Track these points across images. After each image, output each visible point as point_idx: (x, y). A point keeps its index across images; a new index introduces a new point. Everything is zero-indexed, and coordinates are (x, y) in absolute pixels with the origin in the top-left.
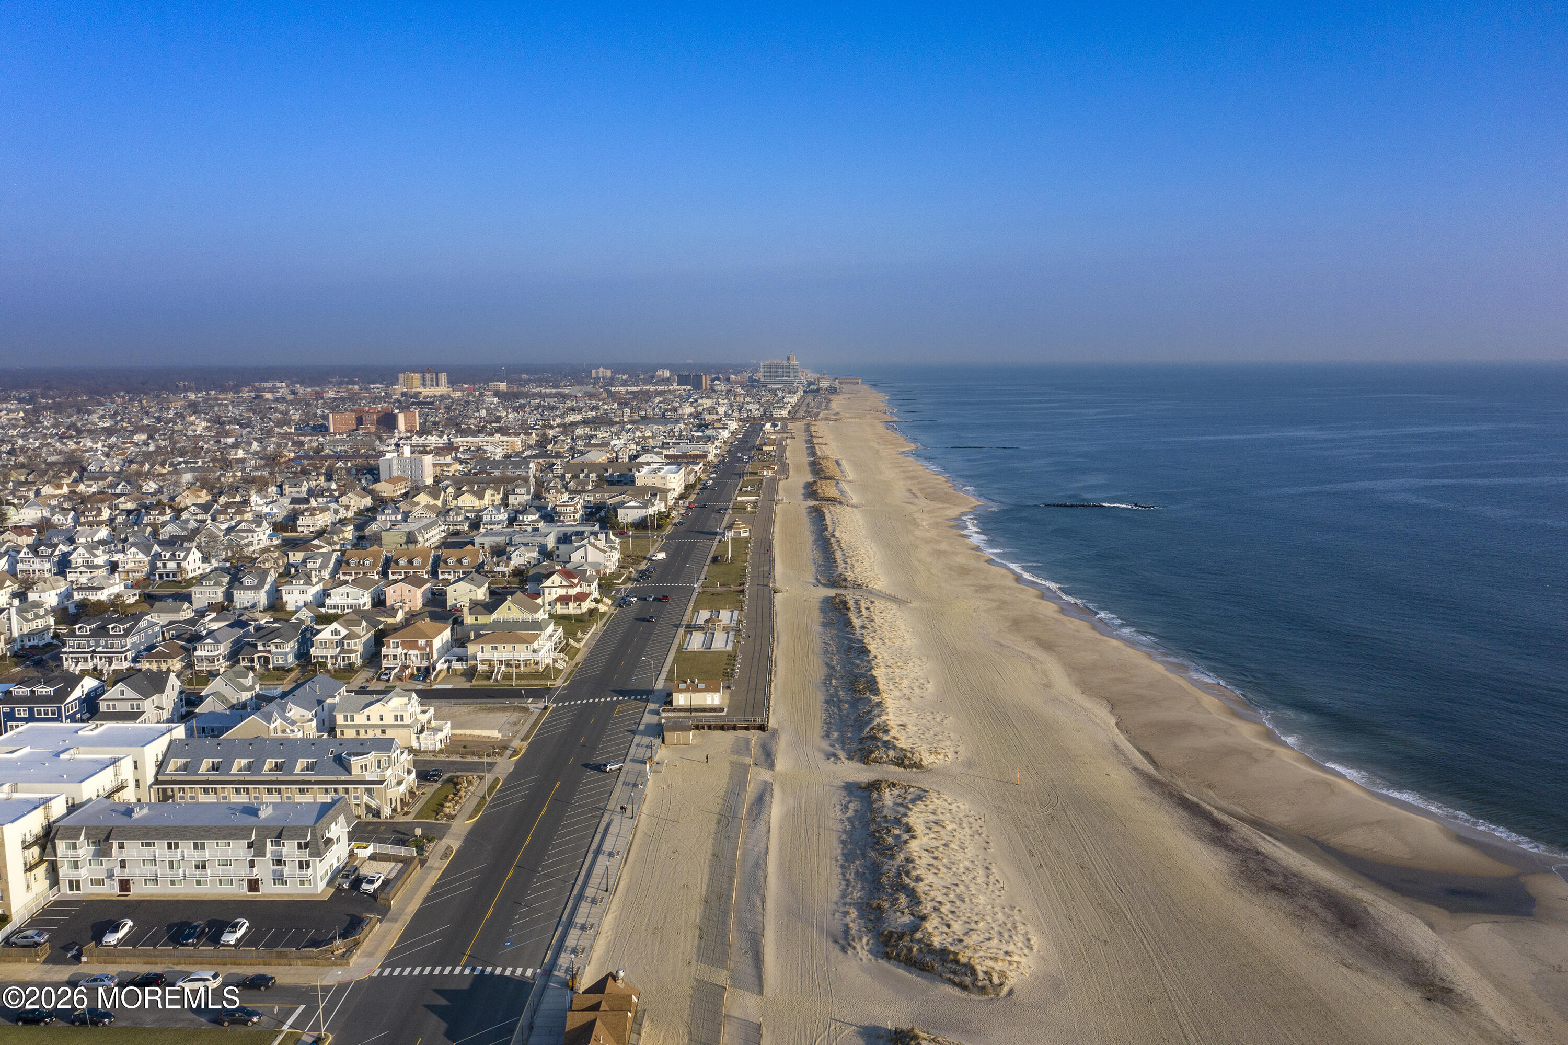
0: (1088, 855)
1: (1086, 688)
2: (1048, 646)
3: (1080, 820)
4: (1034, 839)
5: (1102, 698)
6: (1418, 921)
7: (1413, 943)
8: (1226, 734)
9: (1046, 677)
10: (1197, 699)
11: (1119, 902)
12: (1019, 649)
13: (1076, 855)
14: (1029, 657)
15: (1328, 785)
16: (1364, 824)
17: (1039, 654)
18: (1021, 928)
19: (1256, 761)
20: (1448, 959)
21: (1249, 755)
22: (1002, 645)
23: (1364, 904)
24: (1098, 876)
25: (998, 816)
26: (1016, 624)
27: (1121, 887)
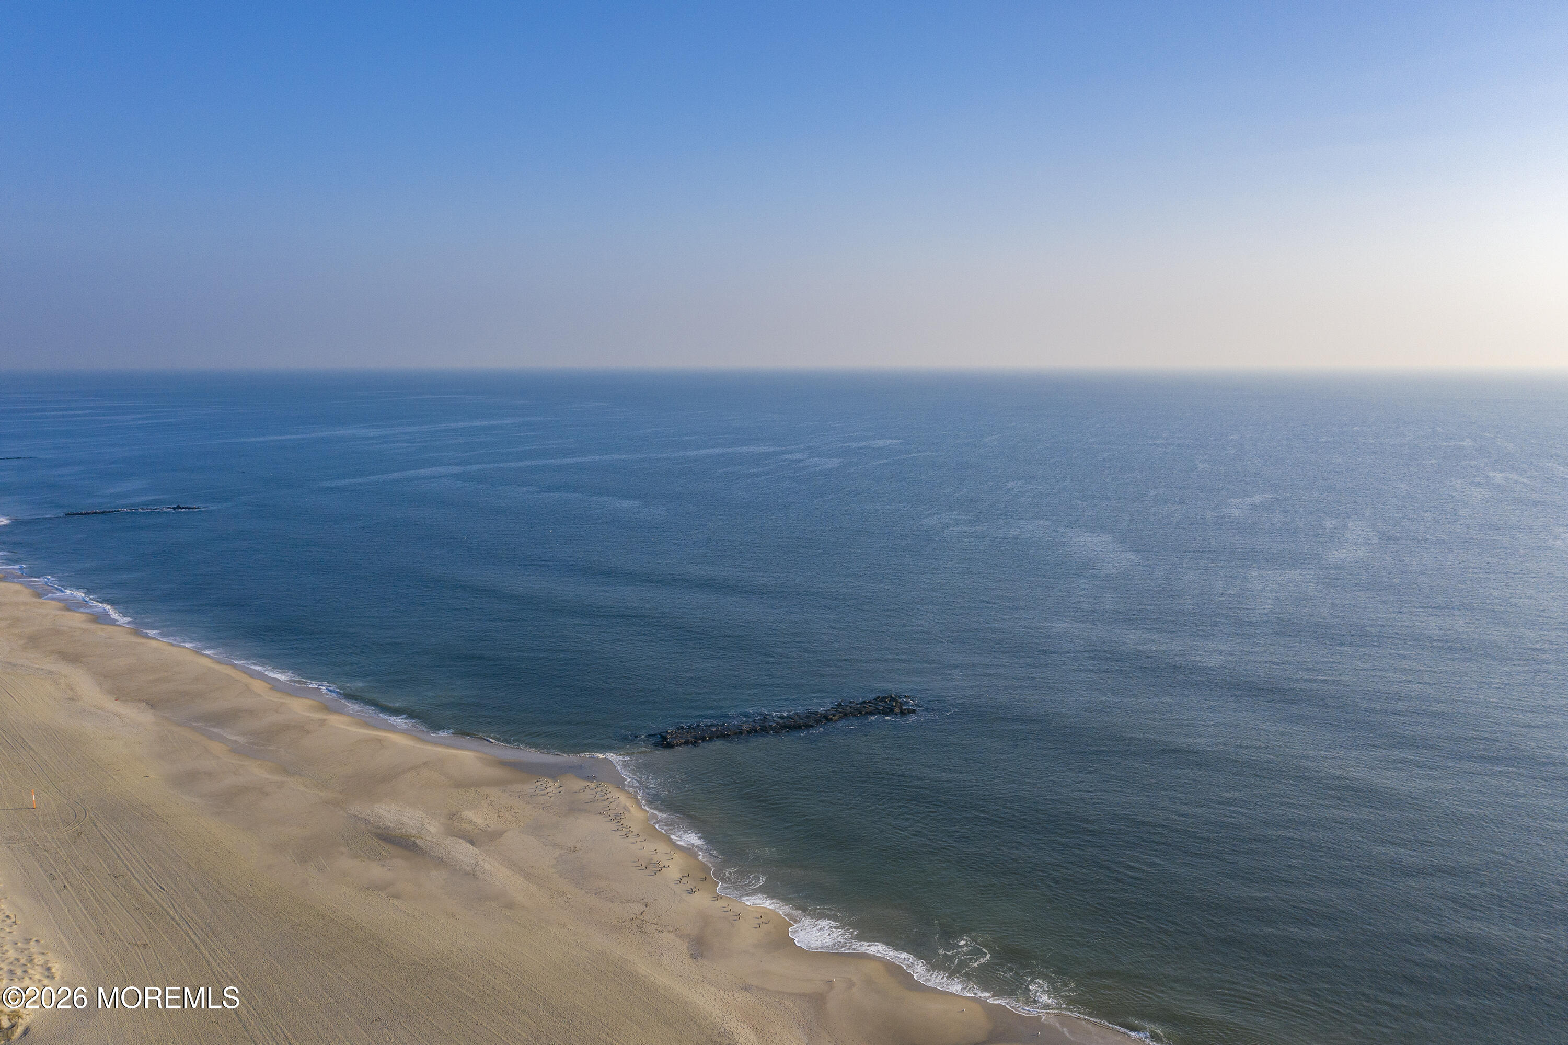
0: (123, 862)
1: (120, 694)
2: (74, 659)
3: (113, 828)
4: (56, 861)
5: (140, 701)
9: (71, 689)
11: (160, 901)
12: (37, 666)
13: (108, 866)
14: (50, 672)
17: (65, 669)
18: (39, 960)
19: (308, 732)
21: (302, 728)
22: (14, 665)
24: (135, 881)
25: (9, 847)
26: (33, 641)
27: (163, 886)
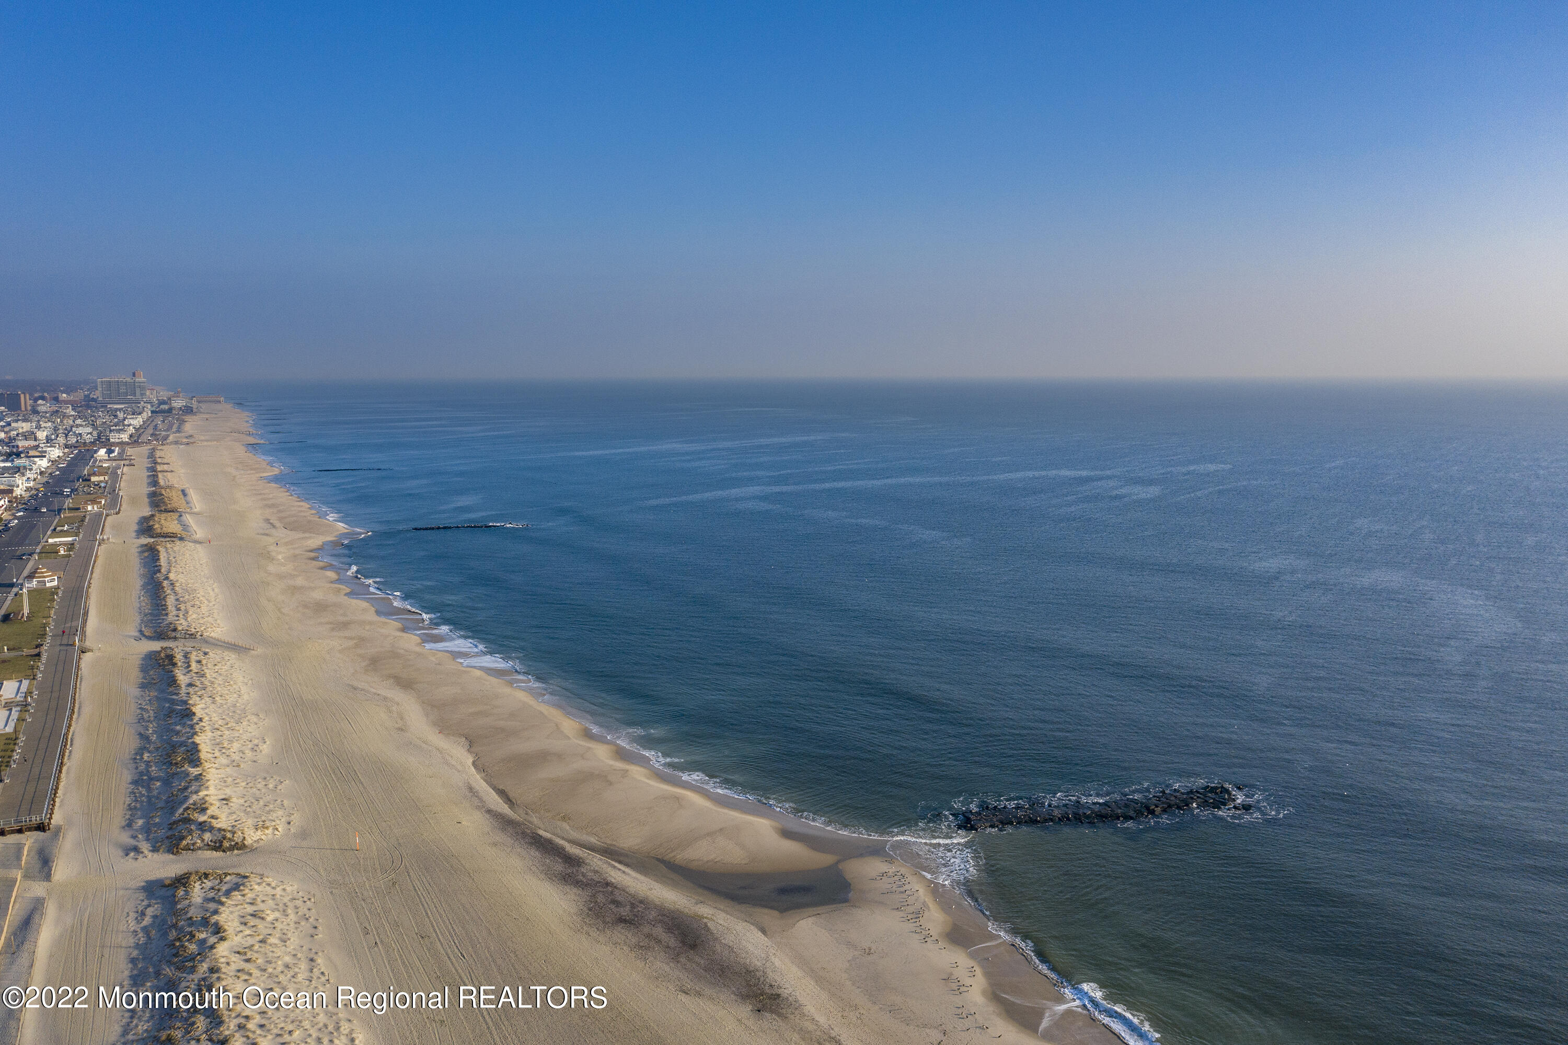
0: (430, 921)
1: (444, 727)
2: (405, 684)
3: (424, 880)
4: (370, 912)
5: (461, 735)
6: (752, 927)
7: (747, 953)
8: (583, 759)
9: (402, 719)
10: (557, 725)
11: (460, 971)
12: (374, 691)
13: (417, 923)
14: (385, 698)
15: (677, 798)
16: (709, 834)
17: (396, 694)
18: (345, 1028)
19: (611, 784)
20: (777, 962)
21: (603, 778)
22: (355, 689)
23: (705, 920)
24: (439, 944)
25: (331, 893)
26: (374, 663)
27: (464, 953)
